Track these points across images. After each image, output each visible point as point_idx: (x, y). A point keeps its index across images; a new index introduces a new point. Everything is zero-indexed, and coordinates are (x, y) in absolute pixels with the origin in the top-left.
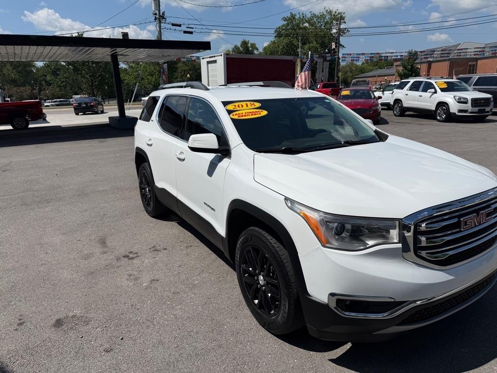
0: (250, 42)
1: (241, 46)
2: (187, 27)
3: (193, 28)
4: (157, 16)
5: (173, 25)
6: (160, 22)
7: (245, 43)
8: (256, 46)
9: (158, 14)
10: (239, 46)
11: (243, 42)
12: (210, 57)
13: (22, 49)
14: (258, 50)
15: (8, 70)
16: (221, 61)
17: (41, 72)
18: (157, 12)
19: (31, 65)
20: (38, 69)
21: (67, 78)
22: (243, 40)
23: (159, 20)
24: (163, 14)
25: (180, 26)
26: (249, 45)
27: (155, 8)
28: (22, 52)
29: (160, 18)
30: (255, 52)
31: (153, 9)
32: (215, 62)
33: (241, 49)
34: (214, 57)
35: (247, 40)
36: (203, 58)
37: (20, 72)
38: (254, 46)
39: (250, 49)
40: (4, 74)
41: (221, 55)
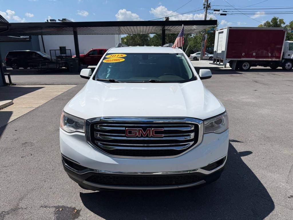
0: (279, 18)
1: (271, 22)
2: (223, 11)
3: (227, 12)
4: (206, 6)
5: (215, 10)
6: (207, 10)
7: (275, 20)
8: (284, 21)
9: (206, 4)
10: (270, 22)
11: (273, 19)
12: (221, 30)
13: (150, 27)
14: (284, 23)
15: (137, 39)
16: (226, 31)
17: (152, 40)
18: (206, 3)
19: (147, 36)
20: (151, 39)
21: (157, 43)
22: (273, 17)
23: (207, 8)
24: (209, 4)
25: (219, 11)
26: (278, 20)
27: (205, 1)
28: (146, 29)
29: (207, 7)
30: (283, 25)
31: (204, 2)
32: (222, 32)
33: (271, 23)
34: (223, 29)
35: (277, 17)
36: (217, 30)
37: (142, 40)
38: (282, 21)
39: (278, 23)
40: (135, 41)
41: (226, 28)
